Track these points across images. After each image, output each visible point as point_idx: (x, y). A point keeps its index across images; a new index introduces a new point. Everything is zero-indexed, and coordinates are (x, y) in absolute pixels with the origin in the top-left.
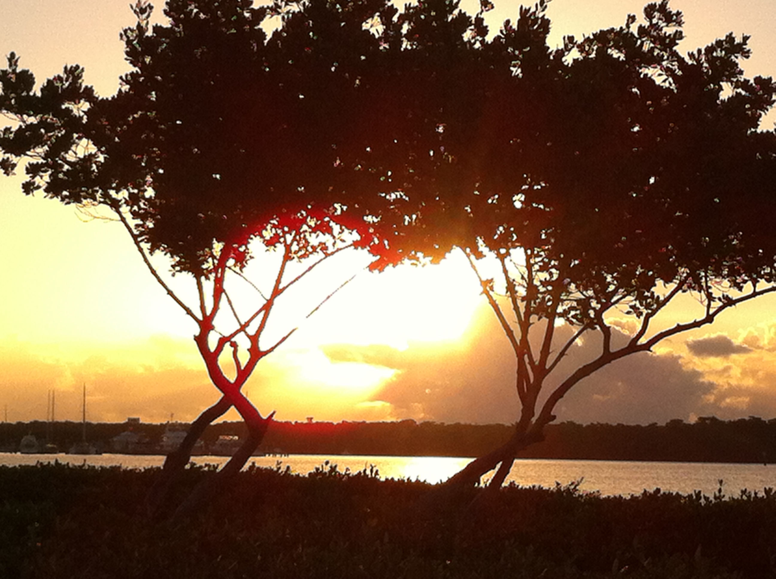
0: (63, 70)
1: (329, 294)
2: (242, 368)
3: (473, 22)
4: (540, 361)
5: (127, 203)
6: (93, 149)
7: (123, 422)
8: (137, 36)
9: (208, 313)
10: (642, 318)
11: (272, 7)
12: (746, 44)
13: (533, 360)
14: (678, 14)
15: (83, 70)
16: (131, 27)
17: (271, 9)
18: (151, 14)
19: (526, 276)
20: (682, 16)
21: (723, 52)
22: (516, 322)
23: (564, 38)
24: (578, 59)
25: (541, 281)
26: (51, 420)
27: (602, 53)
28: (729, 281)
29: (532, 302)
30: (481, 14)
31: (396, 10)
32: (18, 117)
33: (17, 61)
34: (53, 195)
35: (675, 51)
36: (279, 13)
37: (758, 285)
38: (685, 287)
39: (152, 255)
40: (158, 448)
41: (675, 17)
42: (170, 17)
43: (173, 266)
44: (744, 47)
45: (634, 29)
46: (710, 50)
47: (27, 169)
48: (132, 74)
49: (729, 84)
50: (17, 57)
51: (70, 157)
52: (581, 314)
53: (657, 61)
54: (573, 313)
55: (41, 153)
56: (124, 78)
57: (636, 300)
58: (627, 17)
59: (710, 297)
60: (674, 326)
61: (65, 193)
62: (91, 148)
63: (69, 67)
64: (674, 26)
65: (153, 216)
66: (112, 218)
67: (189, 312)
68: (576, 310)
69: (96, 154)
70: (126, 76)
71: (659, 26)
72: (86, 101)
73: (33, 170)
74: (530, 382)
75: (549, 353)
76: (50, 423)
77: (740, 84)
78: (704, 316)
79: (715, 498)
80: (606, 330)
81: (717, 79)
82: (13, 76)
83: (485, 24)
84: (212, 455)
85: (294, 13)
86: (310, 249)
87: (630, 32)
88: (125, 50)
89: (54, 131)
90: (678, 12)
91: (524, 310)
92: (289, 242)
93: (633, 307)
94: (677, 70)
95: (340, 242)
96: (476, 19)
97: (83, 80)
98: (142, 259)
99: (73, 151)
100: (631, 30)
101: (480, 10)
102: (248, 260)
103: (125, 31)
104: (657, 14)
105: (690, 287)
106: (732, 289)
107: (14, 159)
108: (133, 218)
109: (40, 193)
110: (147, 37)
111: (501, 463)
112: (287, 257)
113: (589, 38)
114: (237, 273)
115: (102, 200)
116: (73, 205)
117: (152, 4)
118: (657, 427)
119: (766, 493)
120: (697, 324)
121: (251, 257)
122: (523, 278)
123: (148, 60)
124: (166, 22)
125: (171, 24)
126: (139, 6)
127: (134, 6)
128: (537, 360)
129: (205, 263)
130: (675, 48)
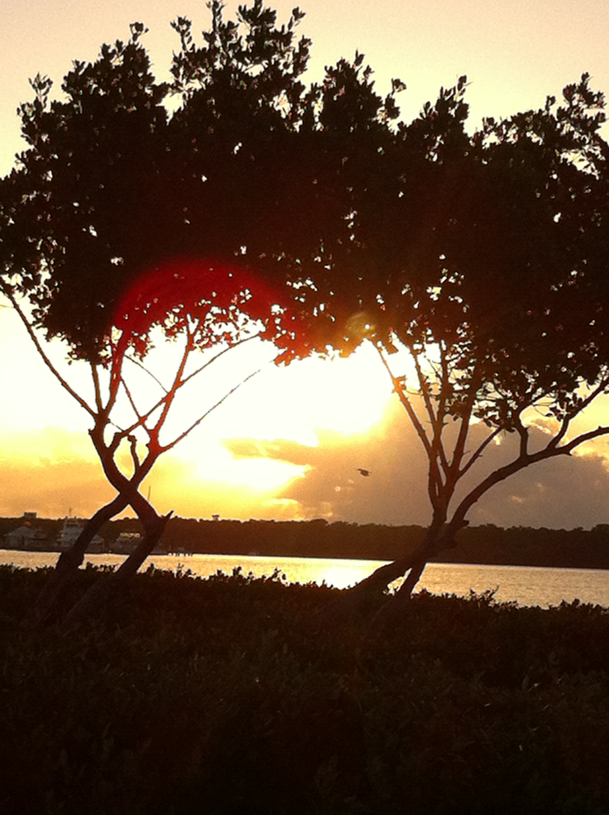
1: (233, 388)
2: (141, 463)
3: (384, 103)
4: (454, 461)
5: (19, 288)
7: (18, 517)
8: (34, 112)
9: (104, 406)
10: (562, 420)
11: (173, 84)
13: (446, 462)
14: (600, 95)
16: (29, 103)
17: (172, 87)
18: (51, 90)
19: (441, 374)
20: (604, 97)
22: (428, 422)
23: (483, 120)
24: (495, 143)
25: (457, 379)
27: (521, 136)
29: (447, 401)
30: (393, 93)
31: (303, 88)
35: (597, 135)
36: (180, 91)
38: (607, 388)
39: (49, 342)
40: (55, 545)
41: (595, 100)
42: (68, 92)
43: (70, 354)
45: (553, 111)
48: (28, 152)
52: (499, 415)
53: (579, 145)
54: (490, 414)
56: (20, 156)
57: (556, 402)
58: (546, 99)
60: (595, 429)
64: (596, 107)
66: (5, 305)
67: (84, 404)
68: (494, 411)
70: (23, 153)
71: (580, 108)
74: (442, 484)
75: (463, 454)
80: (524, 432)
83: (396, 105)
84: (112, 553)
85: (195, 91)
86: (213, 339)
87: (550, 114)
88: (21, 127)
90: (599, 93)
91: (437, 409)
92: (192, 331)
93: (554, 409)
94: (600, 156)
95: (245, 333)
96: (386, 100)
98: (35, 348)
100: (551, 112)
101: (391, 91)
102: (148, 349)
103: (23, 106)
104: (577, 96)
108: (31, 303)
110: (45, 113)
111: (410, 569)
112: (190, 347)
113: (506, 120)
114: (137, 363)
117: (51, 79)
121: (152, 347)
122: (437, 376)
123: (44, 138)
124: (65, 98)
125: (70, 100)
126: (37, 81)
127: (33, 80)
128: (450, 461)
129: (104, 351)
130: (597, 131)
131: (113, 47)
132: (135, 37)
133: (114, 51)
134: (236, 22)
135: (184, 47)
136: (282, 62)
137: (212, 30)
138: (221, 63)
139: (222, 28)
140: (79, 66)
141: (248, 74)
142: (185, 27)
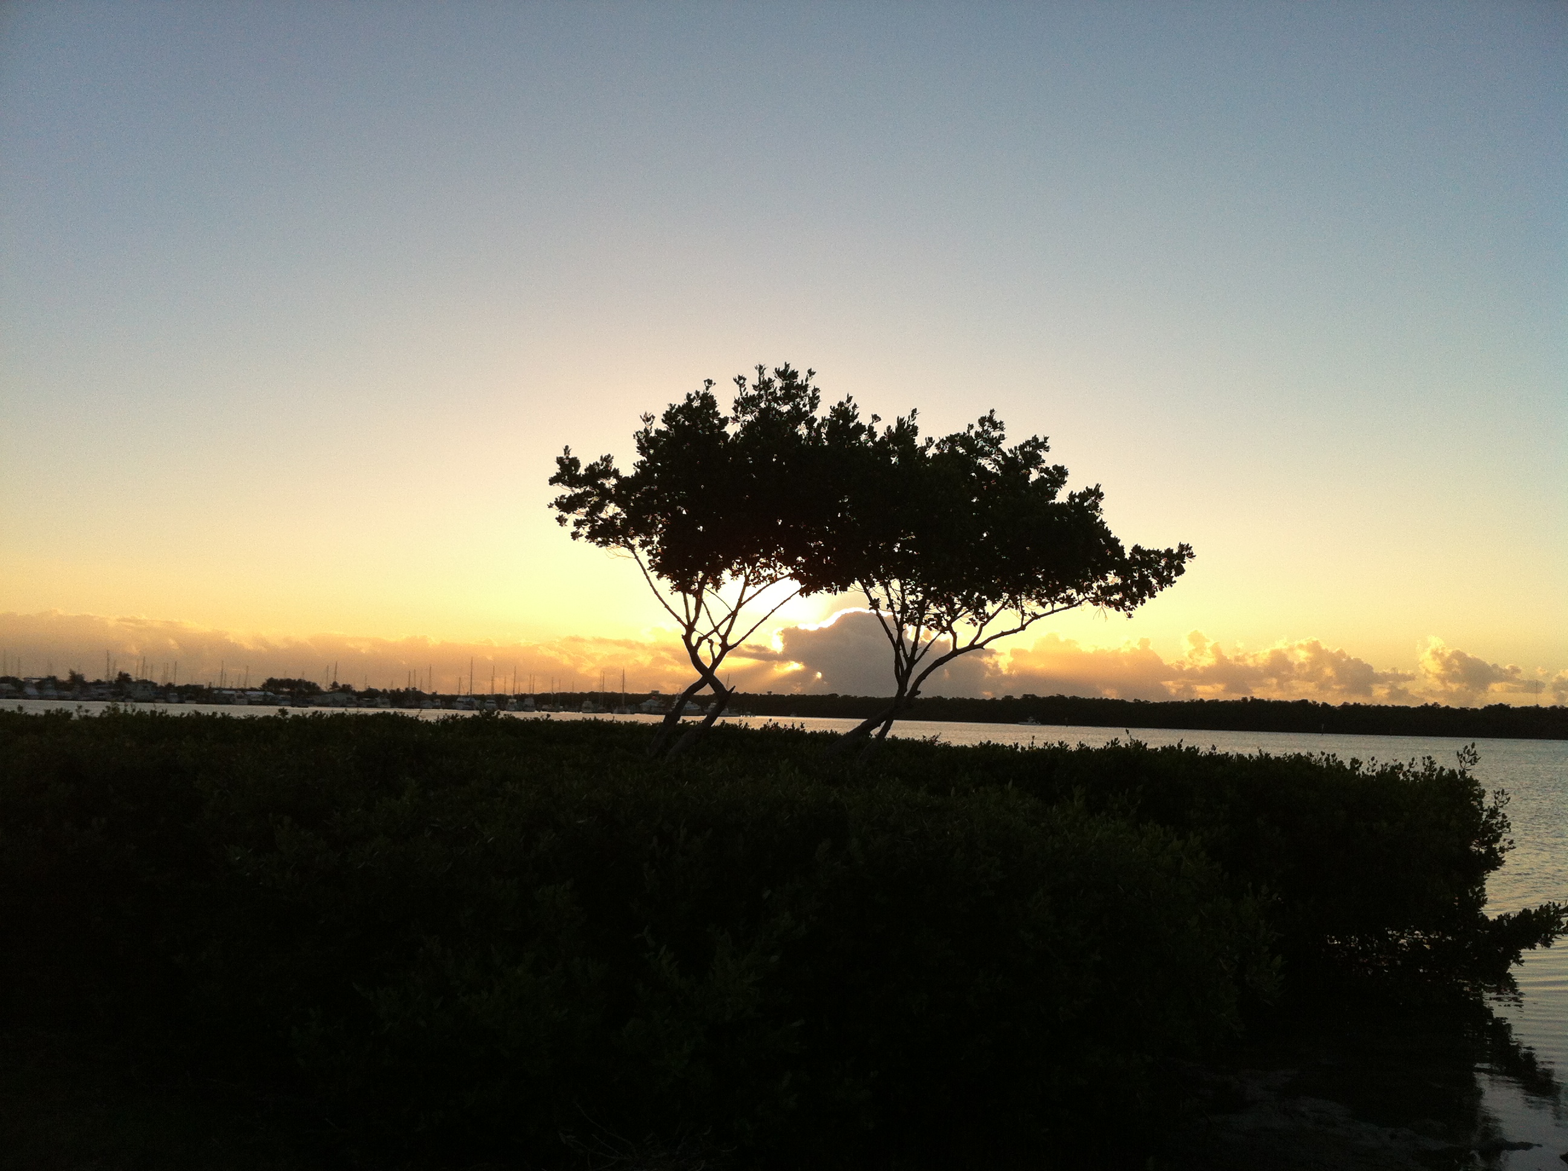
0: (600, 458)
2: (716, 656)
3: (867, 428)
4: (911, 654)
5: (640, 546)
6: (618, 510)
7: (648, 693)
8: (644, 436)
9: (692, 620)
10: (978, 627)
12: (1046, 442)
13: (906, 654)
14: (1001, 423)
15: (612, 458)
16: (641, 431)
17: (733, 419)
18: (654, 422)
19: (900, 598)
20: (1004, 424)
21: (1031, 448)
22: (894, 628)
23: (926, 439)
24: (936, 453)
25: (910, 601)
26: (602, 691)
27: (952, 450)
28: (1036, 601)
29: (904, 615)
30: (872, 423)
31: (816, 420)
32: (570, 488)
33: (569, 451)
34: (592, 541)
35: (1000, 448)
36: (738, 422)
37: (1055, 605)
38: (1006, 606)
39: (658, 580)
40: (663, 710)
41: (999, 426)
42: (665, 424)
43: (672, 588)
44: (1045, 444)
45: (972, 433)
46: (1022, 447)
47: (574, 523)
48: (641, 462)
49: (1036, 470)
50: (569, 449)
51: (603, 515)
52: (938, 623)
53: (987, 455)
54: (931, 623)
55: (584, 512)
56: (636, 464)
57: (973, 615)
58: (967, 426)
59: (1024, 613)
60: (999, 632)
61: (600, 539)
63: (604, 457)
64: (999, 431)
65: (659, 554)
66: (629, 557)
67: (679, 619)
68: (935, 621)
69: (620, 514)
70: (638, 463)
71: (989, 431)
72: (614, 478)
73: (578, 524)
74: (904, 669)
75: (917, 649)
77: (1043, 470)
78: (1019, 626)
80: (954, 635)
81: (1027, 466)
82: (567, 461)
83: (874, 430)
84: (694, 715)
85: (748, 421)
86: (762, 579)
88: (637, 446)
89: (593, 498)
90: (1000, 421)
91: (900, 620)
92: (747, 574)
93: (971, 619)
94: (1001, 461)
95: (780, 575)
97: (612, 465)
98: (649, 584)
99: (605, 511)
100: (971, 434)
101: (871, 421)
102: (721, 585)
103: (637, 433)
104: (987, 424)
105: (1009, 606)
106: (1038, 607)
107: (565, 515)
108: (647, 556)
109: (583, 539)
110: (651, 437)
111: (884, 722)
112: (746, 584)
113: (943, 439)
114: (713, 593)
115: (623, 544)
116: (604, 548)
117: (654, 415)
118: (996, 700)
119: (1059, 745)
120: (1014, 631)
121: (724, 583)
122: (898, 599)
123: (651, 452)
124: (663, 427)
125: (667, 428)
126: (646, 416)
127: (643, 417)
128: (909, 654)
129: (693, 586)
130: (999, 446)
131: (694, 395)
132: (707, 388)
133: (695, 397)
134: (773, 378)
135: (741, 394)
136: (802, 403)
137: (758, 383)
138: (765, 404)
139: (764, 382)
140: (672, 407)
141: (781, 411)
142: (741, 382)
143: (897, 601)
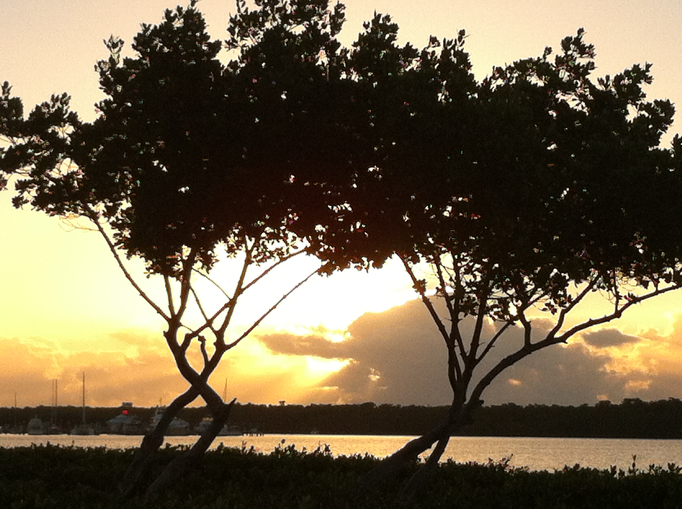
0: (50, 98)
1: (286, 294)
2: (209, 359)
3: (420, 55)
4: (471, 351)
5: (105, 215)
6: (75, 167)
7: (118, 406)
8: (109, 68)
9: (176, 311)
10: (558, 314)
11: (229, 41)
12: (648, 71)
13: (464, 352)
14: (591, 47)
15: (70, 97)
16: (105, 60)
17: (228, 43)
18: (122, 48)
19: (453, 278)
20: (594, 49)
21: (631, 81)
22: (449, 320)
23: (493, 68)
24: (501, 85)
25: (466, 283)
26: (54, 405)
27: (522, 80)
28: (635, 279)
29: (460, 301)
31: (339, 45)
32: (9, 139)
33: (9, 90)
34: (40, 208)
35: (588, 79)
36: (235, 47)
37: (659, 284)
38: (595, 287)
39: (129, 259)
41: (588, 50)
42: (137, 51)
43: (148, 269)
44: (647, 73)
45: (551, 59)
46: (619, 78)
47: (16, 186)
48: (105, 101)
49: (634, 107)
50: (9, 86)
51: (54, 174)
52: (502, 311)
53: (571, 88)
54: (496, 310)
55: (29, 170)
56: (99, 105)
57: (551, 298)
58: (544, 49)
59: (618, 297)
60: (587, 321)
61: (50, 206)
62: (74, 167)
63: (56, 96)
64: (587, 57)
65: (129, 226)
66: (91, 228)
67: (159, 311)
68: (498, 308)
69: (77, 172)
70: (101, 103)
71: (573, 57)
72: (70, 125)
73: (22, 186)
74: (460, 372)
75: (478, 345)
76: (54, 407)
77: (643, 106)
78: (612, 312)
79: (630, 471)
80: (527, 325)
81: (624, 103)
82: (6, 102)
85: (249, 47)
86: (268, 254)
87: (546, 62)
88: (99, 80)
89: (42, 151)
90: (590, 45)
92: (249, 248)
93: (549, 305)
94: (589, 96)
95: (293, 249)
96: (422, 51)
97: (69, 107)
98: (118, 265)
99: (57, 169)
100: (548, 60)
102: (213, 263)
103: (99, 63)
104: (572, 46)
105: (599, 287)
106: (638, 287)
107: (5, 175)
108: (113, 229)
109: (28, 206)
110: (119, 68)
111: (437, 442)
112: (248, 262)
113: (510, 66)
114: (203, 275)
115: (82, 212)
116: (57, 217)
117: (123, 40)
118: (588, 407)
119: (669, 468)
120: (607, 319)
121: (217, 261)
122: (451, 279)
123: (119, 88)
124: (135, 55)
125: (139, 56)
126: (111, 41)
127: (107, 41)
128: (468, 351)
129: (176, 265)
130: (587, 77)
131: (175, 12)
132: (192, 4)
133: (176, 14)
135: (239, 10)
136: (321, 23)
138: (272, 23)
140: (146, 28)
141: (291, 33)
143: (449, 282)
